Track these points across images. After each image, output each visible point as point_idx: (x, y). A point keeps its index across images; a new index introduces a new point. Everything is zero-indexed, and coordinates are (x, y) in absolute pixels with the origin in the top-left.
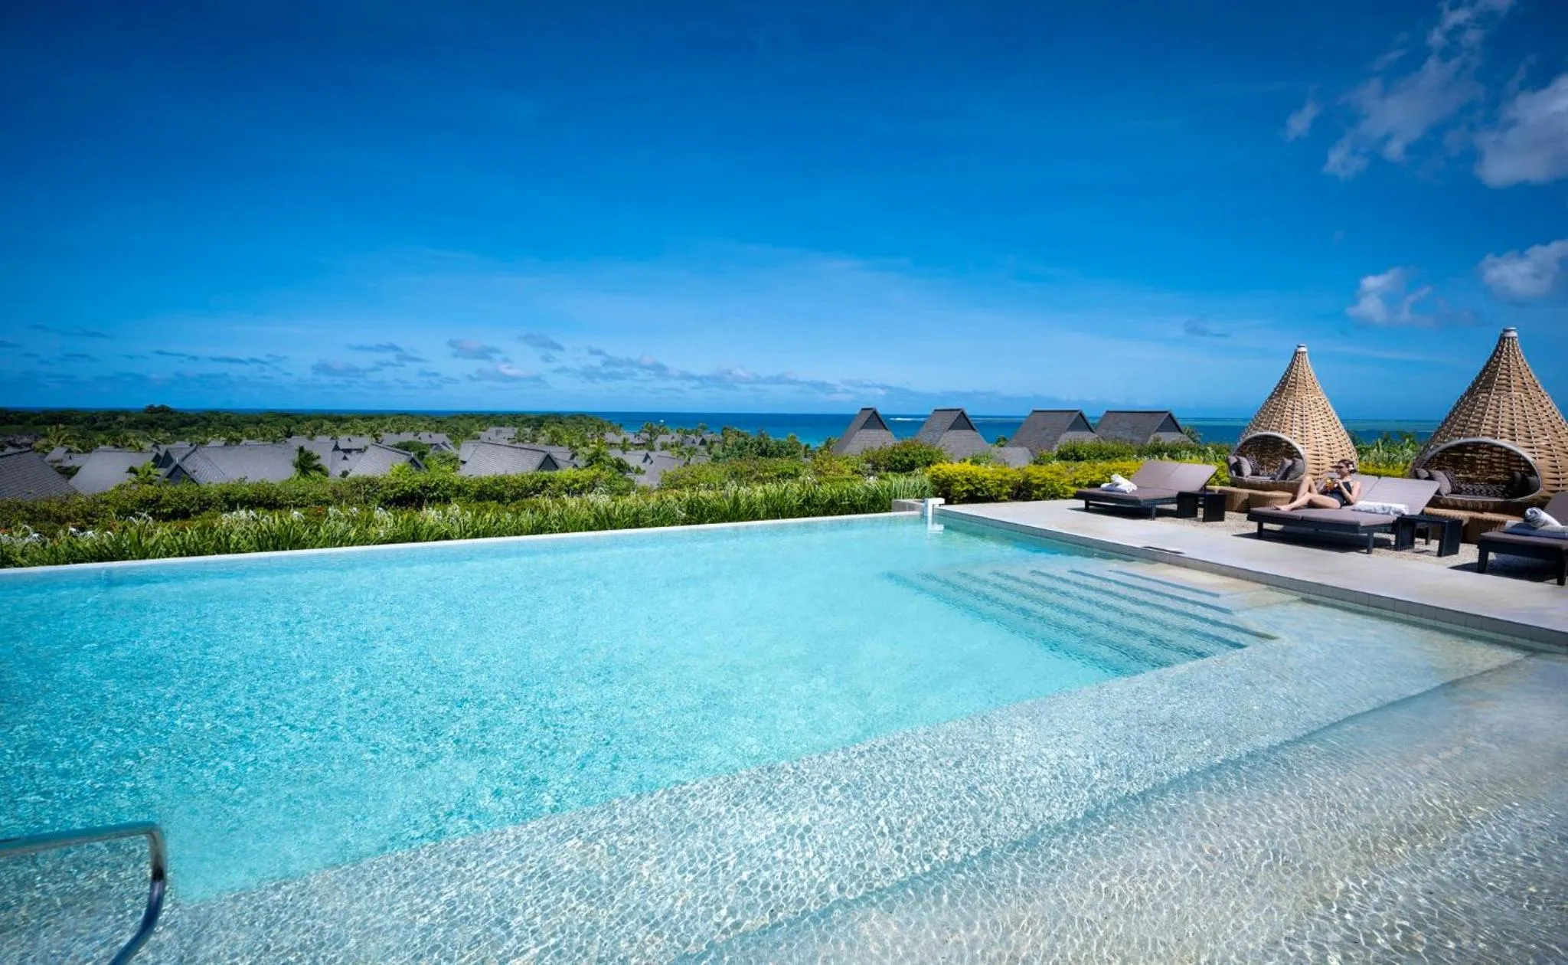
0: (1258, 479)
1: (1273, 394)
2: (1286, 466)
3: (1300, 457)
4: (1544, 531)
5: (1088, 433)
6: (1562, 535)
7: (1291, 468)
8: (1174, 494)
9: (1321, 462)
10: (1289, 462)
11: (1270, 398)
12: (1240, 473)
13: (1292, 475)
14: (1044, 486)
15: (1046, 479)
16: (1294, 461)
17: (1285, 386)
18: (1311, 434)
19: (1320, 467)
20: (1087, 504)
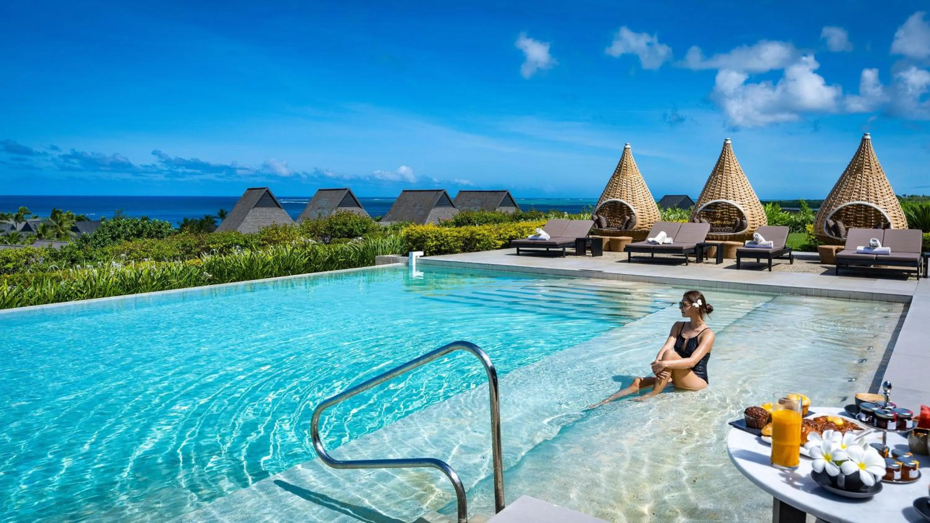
0: (611, 230)
1: (614, 174)
2: (627, 220)
3: (634, 214)
4: (761, 245)
5: (452, 208)
6: (767, 246)
7: (629, 221)
8: (573, 240)
9: (644, 217)
10: (628, 218)
11: (613, 177)
12: (600, 226)
13: (630, 226)
14: (482, 240)
15: (484, 235)
16: (631, 217)
17: (620, 170)
18: (637, 199)
19: (644, 220)
20: (518, 251)
